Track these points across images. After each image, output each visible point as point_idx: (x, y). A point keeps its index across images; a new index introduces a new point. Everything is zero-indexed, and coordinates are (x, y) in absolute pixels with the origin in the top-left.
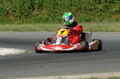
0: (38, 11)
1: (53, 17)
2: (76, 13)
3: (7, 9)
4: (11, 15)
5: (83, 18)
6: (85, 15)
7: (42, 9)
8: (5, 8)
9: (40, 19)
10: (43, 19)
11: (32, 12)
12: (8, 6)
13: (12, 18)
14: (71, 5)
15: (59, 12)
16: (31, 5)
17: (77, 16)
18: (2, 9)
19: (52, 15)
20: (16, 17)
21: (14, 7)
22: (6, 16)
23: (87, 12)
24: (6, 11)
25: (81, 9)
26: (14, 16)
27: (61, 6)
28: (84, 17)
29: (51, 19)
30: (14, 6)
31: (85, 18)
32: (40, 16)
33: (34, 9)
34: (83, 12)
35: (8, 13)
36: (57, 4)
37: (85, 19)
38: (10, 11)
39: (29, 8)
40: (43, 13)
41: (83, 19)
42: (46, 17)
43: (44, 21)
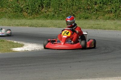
0: (46, 9)
1: (58, 14)
2: (76, 11)
3: (22, 7)
4: (25, 11)
6: (84, 13)
7: (50, 8)
8: (20, 5)
9: (48, 16)
10: (50, 15)
11: (41, 9)
13: (25, 14)
14: (73, 5)
15: (63, 10)
16: (41, 4)
17: (77, 14)
18: (18, 7)
19: (57, 13)
20: (29, 14)
21: (27, 5)
22: (21, 12)
23: (85, 11)
24: (21, 8)
25: (80, 9)
26: (27, 13)
27: (64, 5)
29: (56, 15)
30: (27, 4)
32: (48, 13)
33: (43, 7)
34: (82, 11)
35: (22, 10)
36: (62, 4)
37: (84, 17)
38: (24, 8)
39: (39, 6)
40: (50, 10)
41: (82, 16)
42: (52, 13)
43: (51, 18)
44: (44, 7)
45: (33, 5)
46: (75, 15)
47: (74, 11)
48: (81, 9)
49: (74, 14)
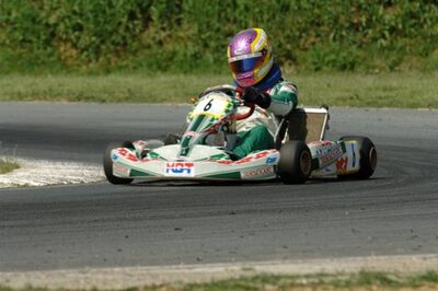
0: (163, 29)
1: (217, 50)
2: (301, 37)
3: (52, 20)
4: (66, 41)
5: (326, 55)
6: (336, 46)
7: (179, 22)
8: (43, 14)
9: (171, 59)
10: (180, 57)
11: (141, 32)
12: (56, 9)
13: (68, 54)
16: (140, 5)
17: (306, 50)
18: (34, 20)
19: (213, 44)
20: (83, 51)
21: (75, 13)
22: (47, 43)
23: (342, 36)
24: (48, 25)
25: (318, 25)
26: (74, 46)
27: (247, 9)
28: (332, 52)
29: (209, 57)
30: (76, 8)
31: (333, 57)
32: (169, 47)
33: (147, 20)
34: (327, 36)
35: (53, 35)
36: (234, 5)
37: (334, 61)
38: (62, 27)
39: (132, 16)
40: (181, 34)
41: (327, 59)
42: (191, 49)
43: (187, 67)
44: (151, 20)
45: (104, 12)
46: (297, 53)
47: (288, 37)
48: (322, 28)
49: (289, 51)
